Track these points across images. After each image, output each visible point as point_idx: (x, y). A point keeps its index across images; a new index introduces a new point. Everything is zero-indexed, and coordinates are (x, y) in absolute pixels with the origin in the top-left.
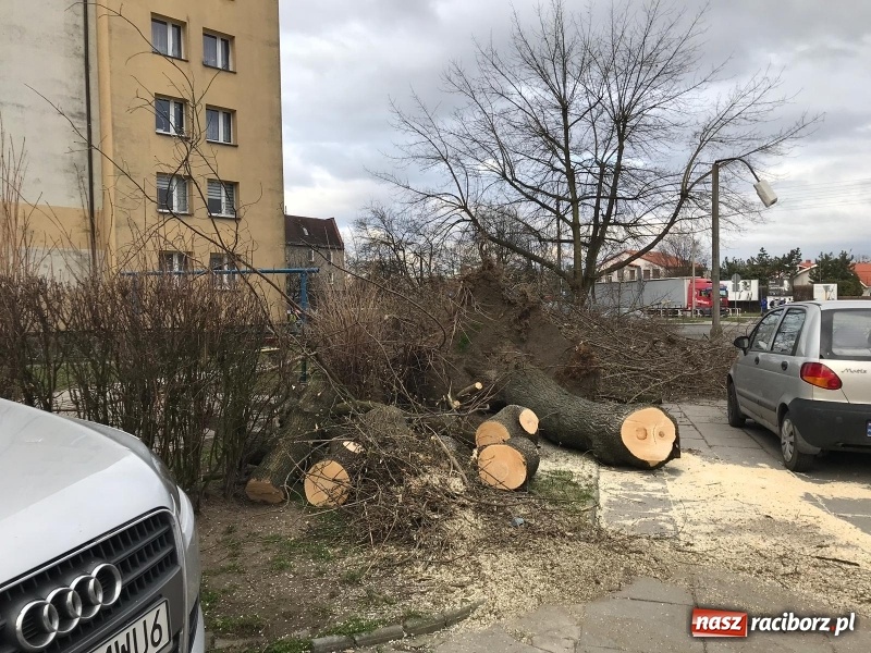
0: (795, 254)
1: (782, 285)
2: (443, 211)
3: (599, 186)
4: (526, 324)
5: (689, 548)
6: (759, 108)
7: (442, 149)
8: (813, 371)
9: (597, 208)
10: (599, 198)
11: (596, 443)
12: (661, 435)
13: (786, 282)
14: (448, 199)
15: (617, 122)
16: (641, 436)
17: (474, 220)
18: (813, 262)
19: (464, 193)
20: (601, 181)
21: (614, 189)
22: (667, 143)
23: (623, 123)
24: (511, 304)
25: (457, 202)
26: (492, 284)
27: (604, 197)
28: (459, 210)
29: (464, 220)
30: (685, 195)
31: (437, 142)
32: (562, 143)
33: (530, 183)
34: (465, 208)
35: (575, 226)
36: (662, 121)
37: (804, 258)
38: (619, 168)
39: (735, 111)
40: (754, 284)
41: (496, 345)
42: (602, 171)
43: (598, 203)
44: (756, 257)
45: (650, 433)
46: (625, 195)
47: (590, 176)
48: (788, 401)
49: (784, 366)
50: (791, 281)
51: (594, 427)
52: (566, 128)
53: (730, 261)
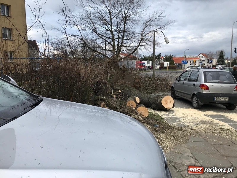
0: (160, 55)
1: (157, 62)
2: (76, 40)
3: (119, 35)
4: (125, 74)
5: (193, 129)
6: (160, 18)
7: (76, 22)
8: (202, 86)
9: (118, 42)
10: (119, 39)
11: (153, 105)
12: (171, 102)
13: (158, 62)
14: (77, 37)
15: (124, 18)
16: (166, 103)
17: (85, 43)
18: (164, 57)
19: (83, 36)
20: (119, 34)
21: (123, 37)
22: (136, 25)
23: (125, 19)
24: (121, 69)
25: (80, 38)
26: (116, 64)
27: (120, 39)
28: (81, 40)
29: (82, 43)
30: (142, 39)
31: (74, 20)
32: (110, 23)
33: (101, 34)
34: (83, 40)
35: (114, 46)
36: (135, 19)
37: (162, 56)
38: (124, 31)
39: (154, 18)
40: (151, 62)
41: (117, 80)
42: (119, 31)
43: (118, 40)
44: (151, 55)
45: (168, 102)
46: (126, 38)
47: (116, 33)
48: (196, 93)
49: (194, 85)
50: (159, 61)
51: (153, 101)
52: (111, 19)
53: (145, 56)
